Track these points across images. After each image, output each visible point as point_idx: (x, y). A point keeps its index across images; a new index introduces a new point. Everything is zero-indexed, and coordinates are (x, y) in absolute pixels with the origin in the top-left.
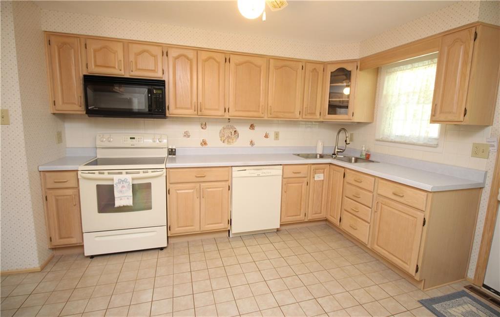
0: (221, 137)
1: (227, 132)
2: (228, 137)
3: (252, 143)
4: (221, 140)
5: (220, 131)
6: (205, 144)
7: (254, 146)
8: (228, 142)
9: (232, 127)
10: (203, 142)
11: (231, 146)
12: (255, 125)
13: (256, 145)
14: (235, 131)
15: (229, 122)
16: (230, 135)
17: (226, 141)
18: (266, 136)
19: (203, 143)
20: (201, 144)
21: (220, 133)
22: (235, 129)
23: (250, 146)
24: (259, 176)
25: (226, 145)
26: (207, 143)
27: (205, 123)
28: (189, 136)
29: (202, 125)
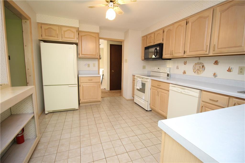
0: (194, 70)
1: (197, 67)
2: (198, 70)
3: (215, 75)
4: (193, 71)
5: (194, 66)
6: (185, 73)
7: (217, 77)
8: (198, 73)
9: (201, 63)
10: (184, 72)
11: (199, 75)
12: (219, 61)
13: (219, 76)
14: (203, 66)
15: (199, 60)
16: (199, 68)
17: (196, 72)
18: (229, 70)
19: (184, 73)
20: (183, 73)
21: (193, 67)
22: (203, 64)
23: (213, 77)
24: (181, 93)
25: (196, 75)
26: (186, 72)
27: (186, 61)
28: (178, 68)
29: (184, 62)
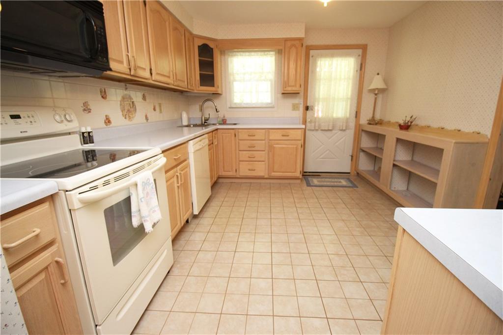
0: (122, 111)
1: (126, 105)
2: (128, 111)
3: (147, 118)
4: (123, 115)
5: (121, 102)
6: (109, 122)
8: (130, 118)
9: (130, 97)
10: (107, 119)
12: (145, 95)
13: (150, 119)
14: (133, 103)
15: (126, 89)
16: (129, 108)
17: (127, 116)
18: (154, 109)
19: (107, 121)
20: (105, 122)
21: (121, 105)
22: (132, 99)
25: (127, 122)
26: (111, 120)
27: (105, 89)
28: (89, 111)
29: (101, 92)
